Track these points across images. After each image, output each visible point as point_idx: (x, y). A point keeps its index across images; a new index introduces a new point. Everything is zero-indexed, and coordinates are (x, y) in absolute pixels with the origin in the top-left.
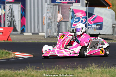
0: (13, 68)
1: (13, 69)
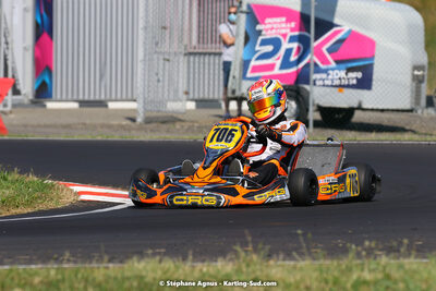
0: (191, 252)
1: (191, 257)
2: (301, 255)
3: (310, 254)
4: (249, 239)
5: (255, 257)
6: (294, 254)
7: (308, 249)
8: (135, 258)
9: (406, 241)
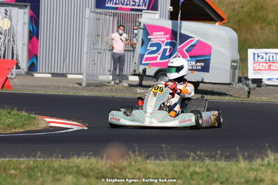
1: (105, 157)
2: (164, 158)
3: (169, 157)
4: (137, 148)
5: (139, 158)
6: (161, 157)
7: (168, 155)
8: (76, 156)
9: (219, 152)
